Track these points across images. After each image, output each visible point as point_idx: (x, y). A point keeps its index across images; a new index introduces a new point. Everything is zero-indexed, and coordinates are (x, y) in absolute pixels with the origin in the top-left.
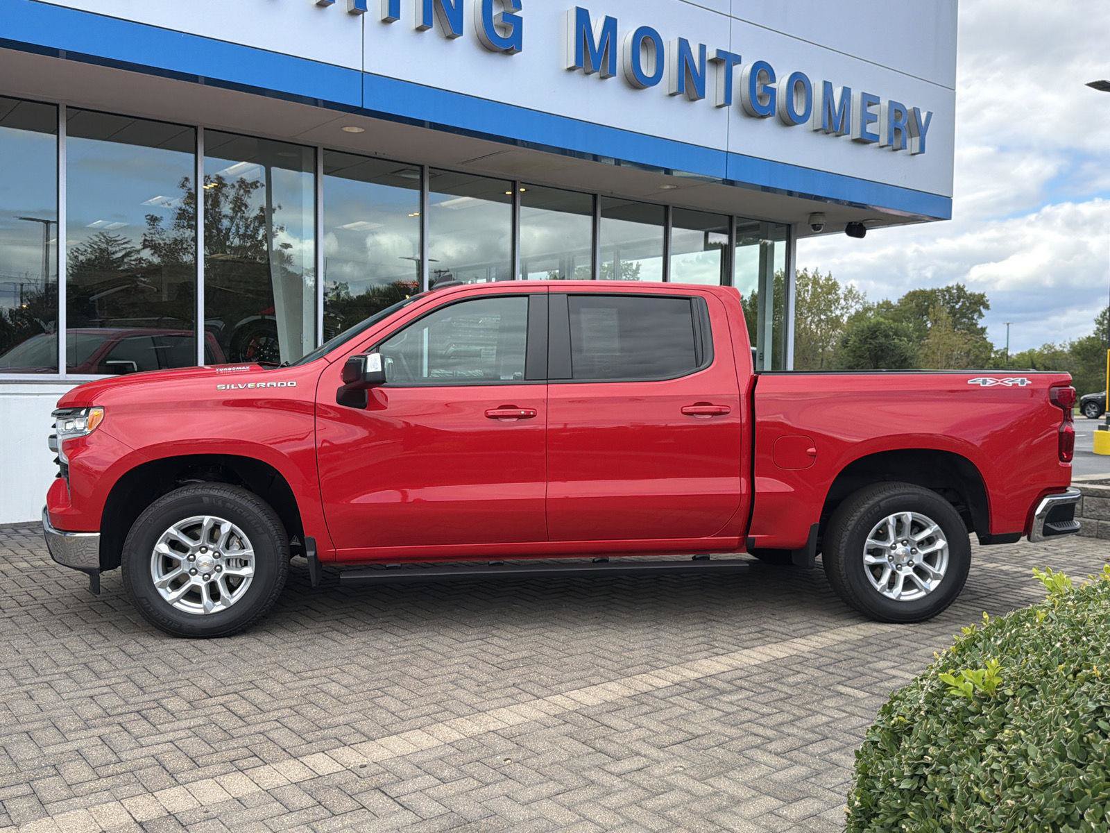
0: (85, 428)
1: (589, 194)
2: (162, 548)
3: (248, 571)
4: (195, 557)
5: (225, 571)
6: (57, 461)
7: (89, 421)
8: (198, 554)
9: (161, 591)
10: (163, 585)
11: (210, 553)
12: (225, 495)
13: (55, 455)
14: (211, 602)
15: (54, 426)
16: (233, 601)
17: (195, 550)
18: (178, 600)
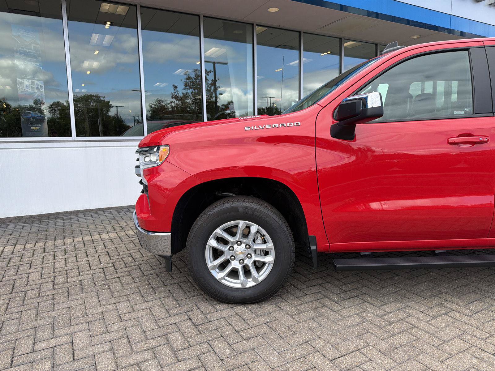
0: (157, 160)
1: (373, 44)
2: (212, 242)
3: (270, 259)
4: (233, 248)
5: (254, 258)
6: (141, 182)
7: (160, 156)
8: (235, 246)
9: (213, 272)
10: (214, 268)
11: (243, 245)
12: (253, 206)
13: (140, 179)
14: (245, 279)
15: (138, 160)
16: (261, 279)
17: (233, 243)
18: (223, 278)
